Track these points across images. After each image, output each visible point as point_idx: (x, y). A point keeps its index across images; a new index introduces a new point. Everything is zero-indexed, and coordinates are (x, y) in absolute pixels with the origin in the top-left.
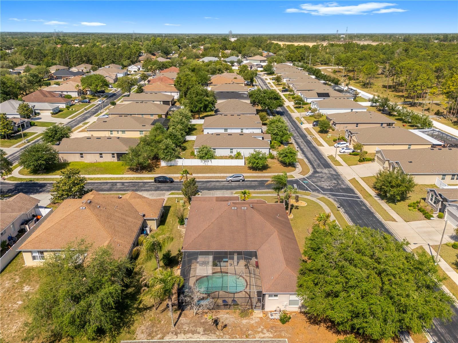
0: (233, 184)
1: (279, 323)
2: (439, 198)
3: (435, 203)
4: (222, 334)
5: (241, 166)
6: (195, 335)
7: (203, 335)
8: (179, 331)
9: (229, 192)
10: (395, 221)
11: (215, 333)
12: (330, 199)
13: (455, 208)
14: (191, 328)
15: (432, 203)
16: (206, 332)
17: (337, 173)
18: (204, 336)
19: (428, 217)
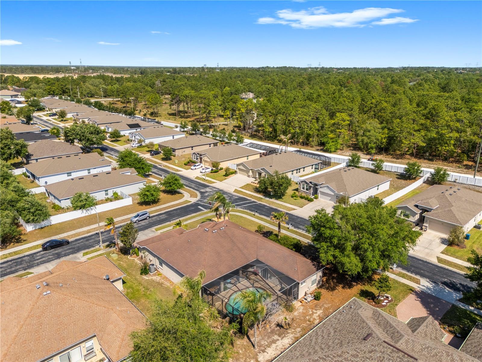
0: (143, 223)
1: (316, 302)
2: (311, 185)
3: (307, 189)
4: (293, 330)
5: (129, 206)
6: (277, 342)
7: (282, 339)
8: (263, 348)
9: (147, 231)
10: (294, 209)
11: (288, 333)
12: (238, 209)
13: (326, 188)
14: (268, 341)
15: (305, 190)
16: (282, 336)
17: (218, 189)
18: (284, 339)
19: (310, 200)
